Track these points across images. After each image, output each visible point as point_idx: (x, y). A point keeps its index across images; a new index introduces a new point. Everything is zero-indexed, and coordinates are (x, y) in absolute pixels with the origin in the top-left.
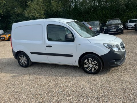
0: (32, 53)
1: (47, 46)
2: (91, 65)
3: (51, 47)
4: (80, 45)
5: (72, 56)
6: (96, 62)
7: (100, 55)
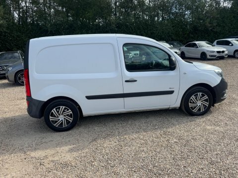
0: (89, 98)
1: (126, 81)
2: (199, 102)
3: (136, 81)
4: (185, 73)
5: (171, 92)
6: (206, 97)
7: (212, 86)
